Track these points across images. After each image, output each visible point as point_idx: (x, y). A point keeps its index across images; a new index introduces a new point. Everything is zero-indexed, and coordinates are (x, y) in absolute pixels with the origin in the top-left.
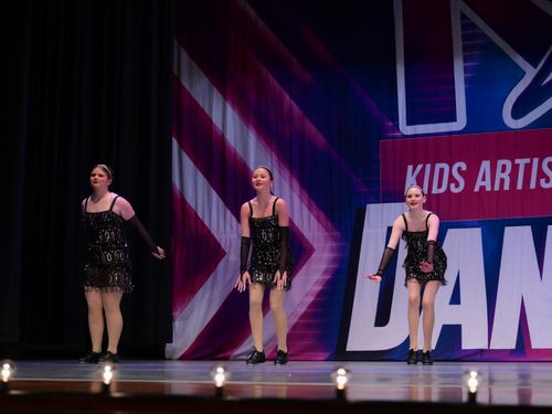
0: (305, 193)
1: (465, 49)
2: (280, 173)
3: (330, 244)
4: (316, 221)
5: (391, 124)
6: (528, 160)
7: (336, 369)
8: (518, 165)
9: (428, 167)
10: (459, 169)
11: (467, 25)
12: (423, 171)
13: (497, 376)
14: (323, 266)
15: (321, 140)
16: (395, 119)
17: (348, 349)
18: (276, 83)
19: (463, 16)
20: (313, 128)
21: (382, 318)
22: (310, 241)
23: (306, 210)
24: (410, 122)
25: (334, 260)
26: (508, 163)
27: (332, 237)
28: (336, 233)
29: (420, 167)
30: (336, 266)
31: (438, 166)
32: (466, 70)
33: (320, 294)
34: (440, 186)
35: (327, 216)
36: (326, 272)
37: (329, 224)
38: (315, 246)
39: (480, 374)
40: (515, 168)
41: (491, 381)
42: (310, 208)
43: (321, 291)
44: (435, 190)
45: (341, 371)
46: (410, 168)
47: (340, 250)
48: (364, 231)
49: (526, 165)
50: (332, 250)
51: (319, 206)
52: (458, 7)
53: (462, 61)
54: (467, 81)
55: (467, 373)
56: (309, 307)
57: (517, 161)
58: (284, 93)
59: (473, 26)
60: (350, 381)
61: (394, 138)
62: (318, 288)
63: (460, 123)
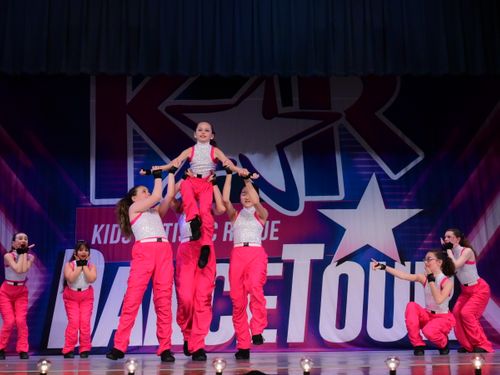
1: (135, 152)
2: (7, 227)
3: (42, 276)
5: (84, 197)
6: (171, 224)
7: (41, 361)
9: (108, 226)
11: (137, 138)
12: (104, 228)
13: (147, 363)
14: (34, 290)
15: (36, 205)
16: (88, 194)
17: (49, 347)
18: (7, 166)
19: (135, 132)
20: (32, 198)
24: (98, 196)
25: (41, 287)
27: (42, 272)
28: (44, 269)
29: (102, 226)
30: (42, 290)
31: (115, 226)
32: (135, 165)
33: (31, 309)
34: (115, 239)
36: (35, 295)
37: (39, 262)
39: (136, 361)
41: (143, 366)
43: (32, 307)
44: (112, 242)
45: (45, 362)
46: (96, 226)
47: (45, 280)
49: (170, 227)
50: (40, 280)
52: (131, 125)
53: (132, 159)
54: (135, 173)
55: (129, 361)
58: (12, 173)
59: (140, 138)
60: (50, 368)
61: (86, 206)
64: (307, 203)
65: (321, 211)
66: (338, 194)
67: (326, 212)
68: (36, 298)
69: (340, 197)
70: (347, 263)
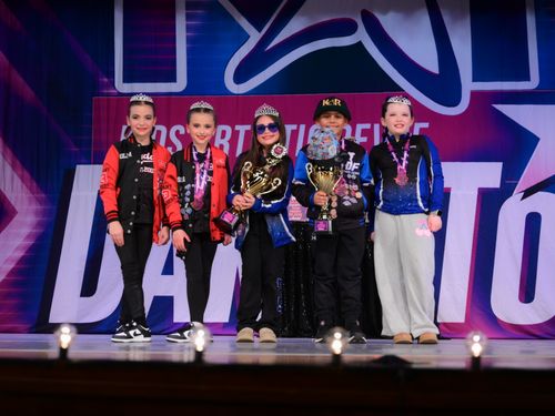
0: (8, 150)
1: (188, 6)
3: (35, 207)
4: (20, 181)
5: (106, 80)
6: (248, 127)
8: (238, 132)
10: (177, 132)
14: (26, 231)
15: (29, 92)
16: (111, 75)
17: (52, 321)
20: (21, 80)
21: (89, 287)
22: (12, 202)
23: (8, 169)
24: (124, 82)
25: (39, 224)
26: (228, 129)
27: (39, 201)
28: (43, 195)
30: (42, 231)
32: (188, 28)
33: (22, 261)
35: (31, 174)
36: (28, 237)
37: (35, 184)
38: (17, 208)
40: (235, 134)
42: (14, 167)
43: (23, 257)
47: (45, 213)
48: (73, 194)
49: (247, 132)
50: (37, 213)
51: (23, 164)
53: (184, 18)
54: (189, 40)
56: (8, 275)
57: (237, 127)
61: (108, 95)
62: (20, 254)
63: (180, 84)
64: (474, 94)
65: (499, 107)
66: (529, 80)
67: (507, 110)
68: (31, 242)
69: (533, 83)
70: (540, 194)
